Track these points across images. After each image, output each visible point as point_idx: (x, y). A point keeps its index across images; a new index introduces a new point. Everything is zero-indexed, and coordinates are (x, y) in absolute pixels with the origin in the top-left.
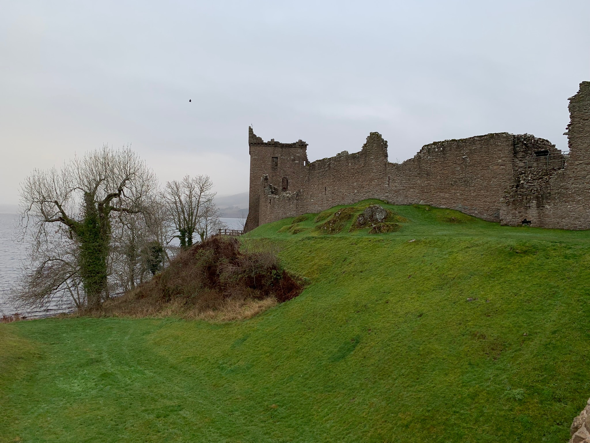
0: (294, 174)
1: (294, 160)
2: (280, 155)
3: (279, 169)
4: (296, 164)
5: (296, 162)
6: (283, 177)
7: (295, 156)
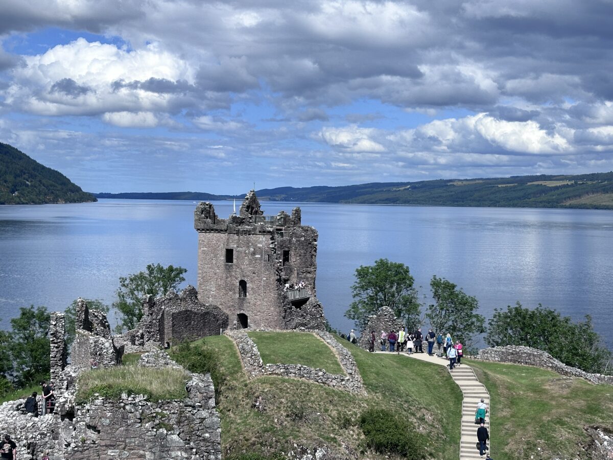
0: (254, 275)
1: (254, 254)
2: (235, 246)
3: (234, 267)
4: (256, 259)
5: (257, 256)
6: (240, 279)
7: (255, 246)
